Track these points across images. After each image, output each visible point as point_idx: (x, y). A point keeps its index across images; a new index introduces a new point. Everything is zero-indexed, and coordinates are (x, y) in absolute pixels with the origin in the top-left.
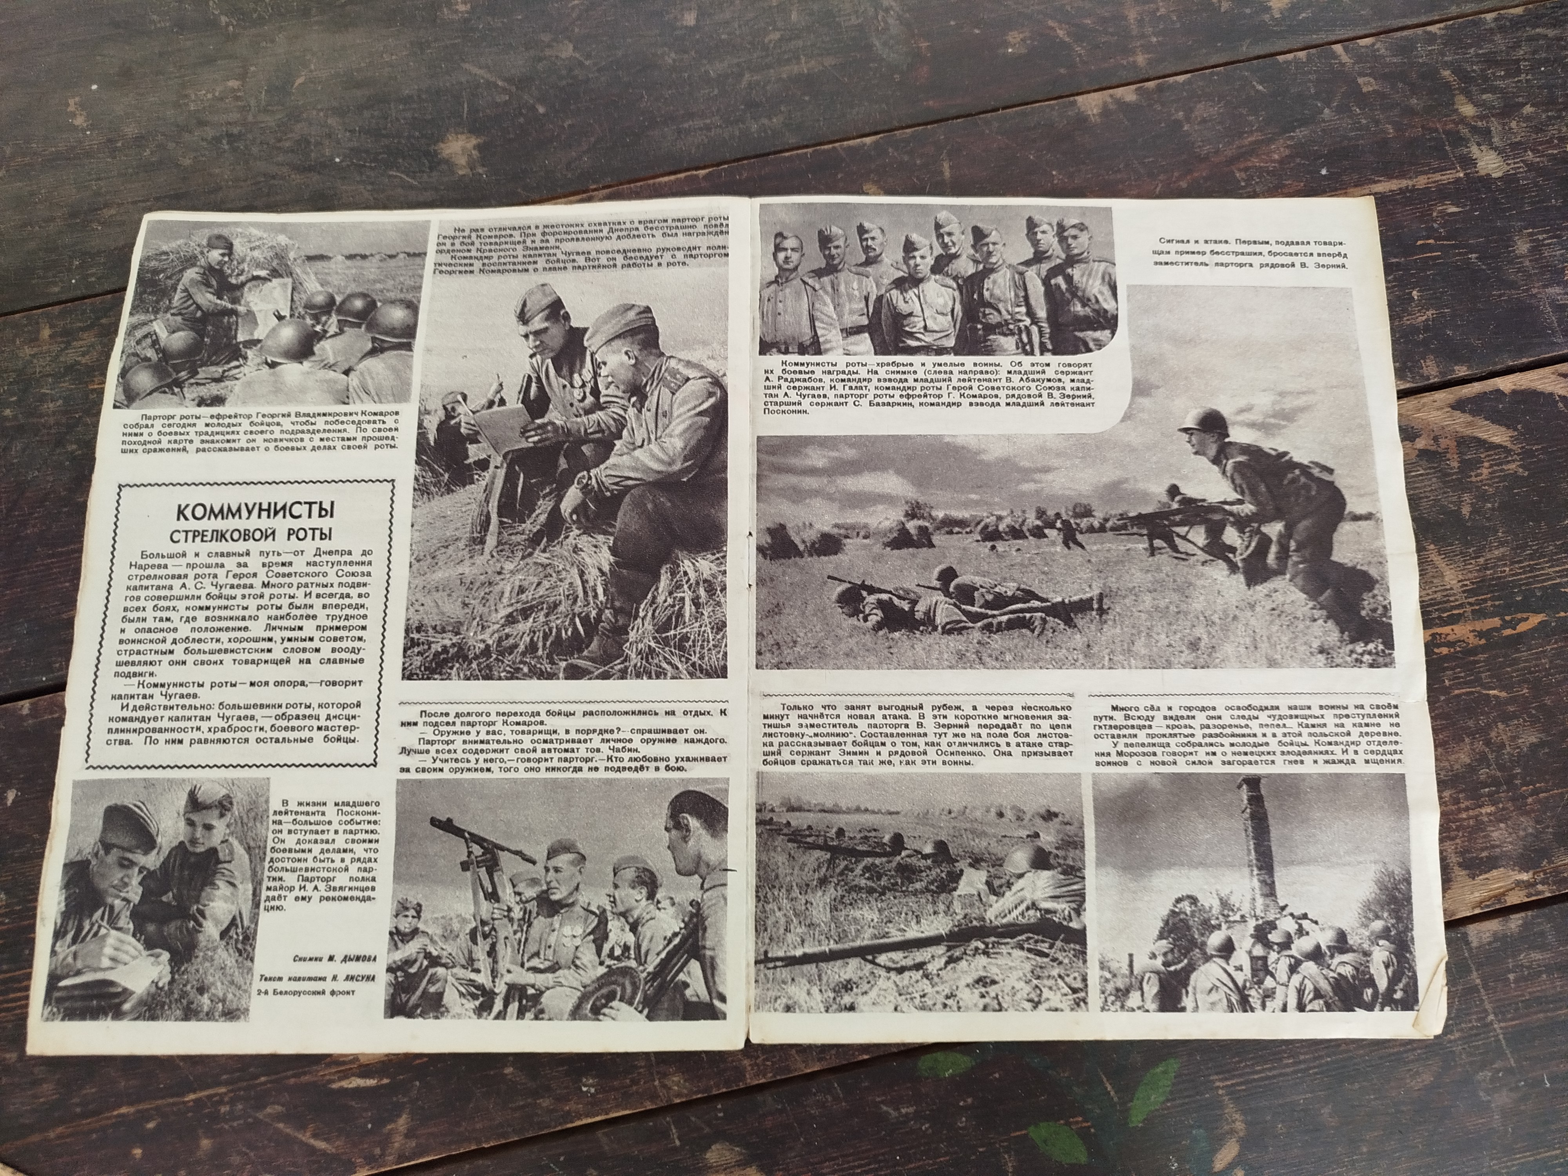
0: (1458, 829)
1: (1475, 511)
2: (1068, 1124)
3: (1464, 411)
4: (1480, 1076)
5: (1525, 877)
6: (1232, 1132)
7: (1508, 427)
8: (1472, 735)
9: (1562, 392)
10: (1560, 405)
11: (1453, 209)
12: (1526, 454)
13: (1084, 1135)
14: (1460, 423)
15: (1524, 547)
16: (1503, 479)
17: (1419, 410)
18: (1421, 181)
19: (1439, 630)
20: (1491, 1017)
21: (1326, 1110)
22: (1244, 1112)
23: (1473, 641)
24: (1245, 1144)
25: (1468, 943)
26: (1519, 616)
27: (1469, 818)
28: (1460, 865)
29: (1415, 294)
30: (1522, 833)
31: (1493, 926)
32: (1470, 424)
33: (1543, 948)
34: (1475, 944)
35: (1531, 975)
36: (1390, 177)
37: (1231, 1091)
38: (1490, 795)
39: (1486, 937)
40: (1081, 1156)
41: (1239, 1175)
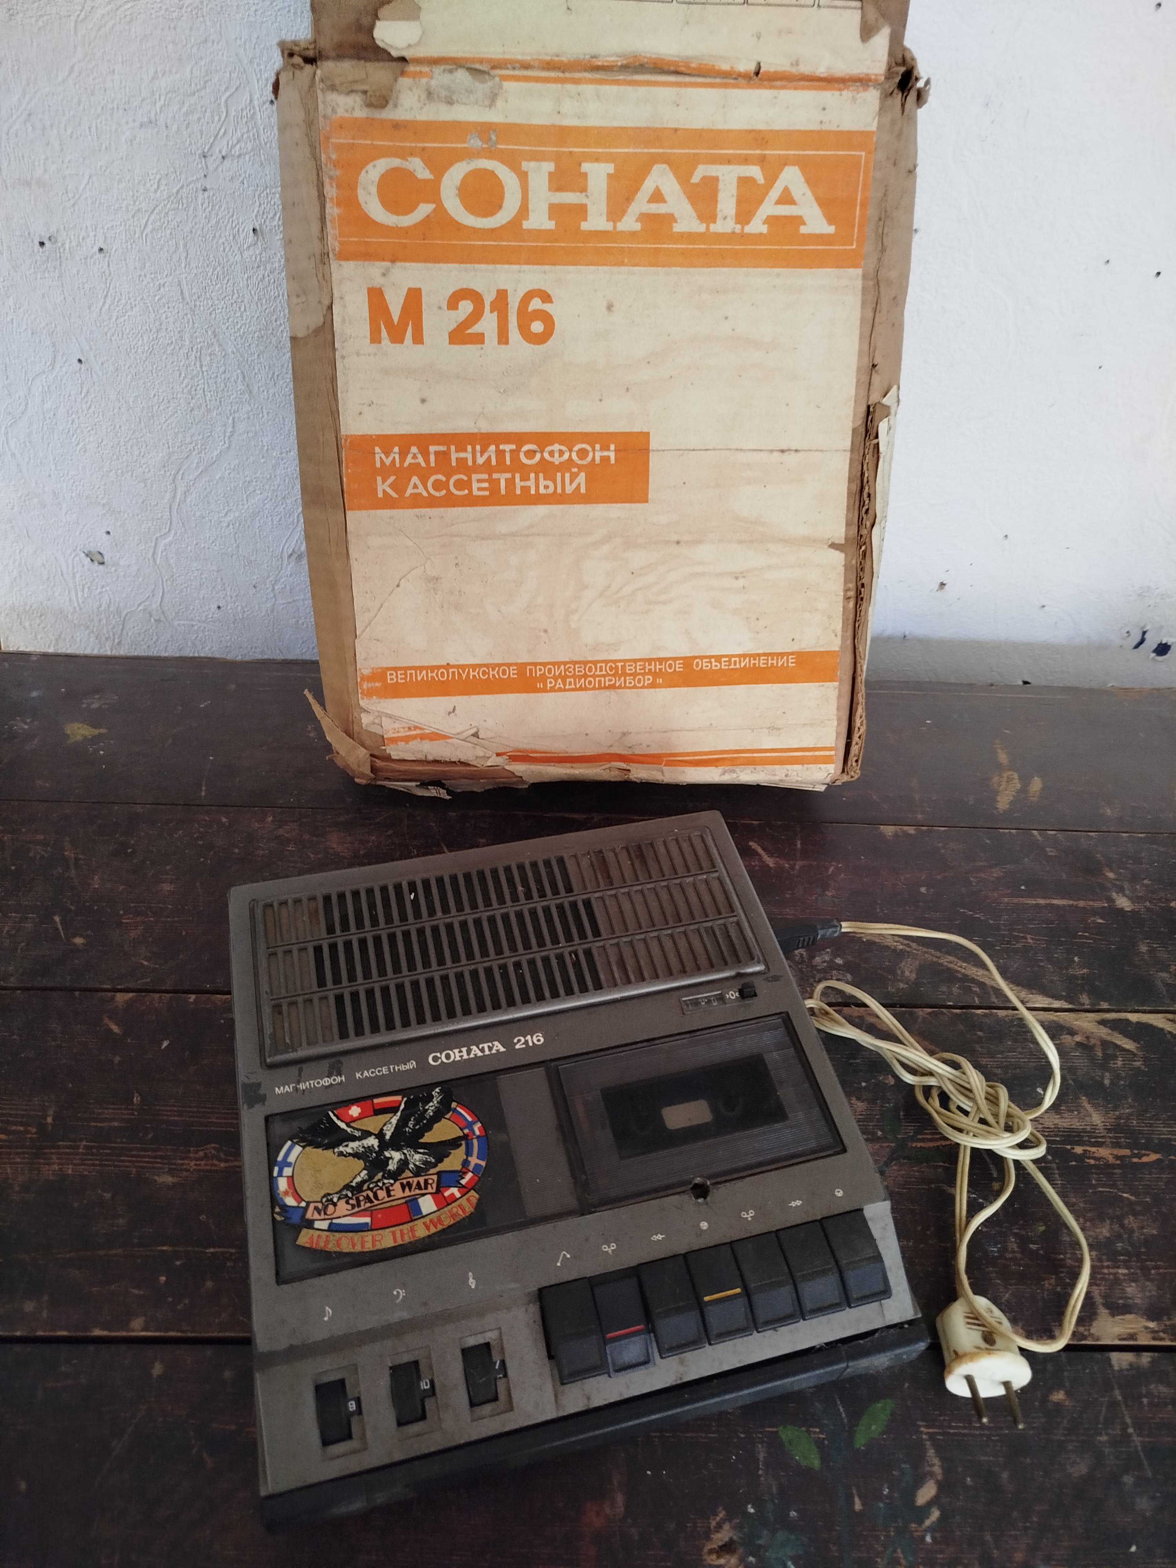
0: (1101, 1279)
1: (1112, 1083)
2: (809, 1432)
3: (1105, 1026)
4: (1125, 1478)
5: (1152, 1325)
6: (932, 1474)
7: (1135, 1041)
8: (1112, 1219)
9: (1169, 1029)
10: (1169, 1036)
11: (1101, 921)
12: (1145, 1059)
13: (819, 1443)
14: (1103, 1032)
15: (1146, 1111)
16: (1131, 1069)
17: (1077, 1020)
18: (1081, 904)
19: (1088, 1148)
20: (1131, 1430)
21: (1005, 1475)
22: (941, 1459)
23: (1111, 1160)
24: (942, 1486)
25: (1111, 1366)
26: (1143, 1152)
27: (1109, 1274)
28: (1104, 1305)
29: (1076, 959)
30: (1148, 1294)
31: (1130, 1357)
32: (1109, 1034)
33: (1167, 1384)
34: (1116, 1368)
35: (1161, 1403)
36: (1063, 898)
37: (932, 1436)
38: (1124, 1261)
39: (1125, 1365)
40: (816, 1463)
41: (935, 1514)
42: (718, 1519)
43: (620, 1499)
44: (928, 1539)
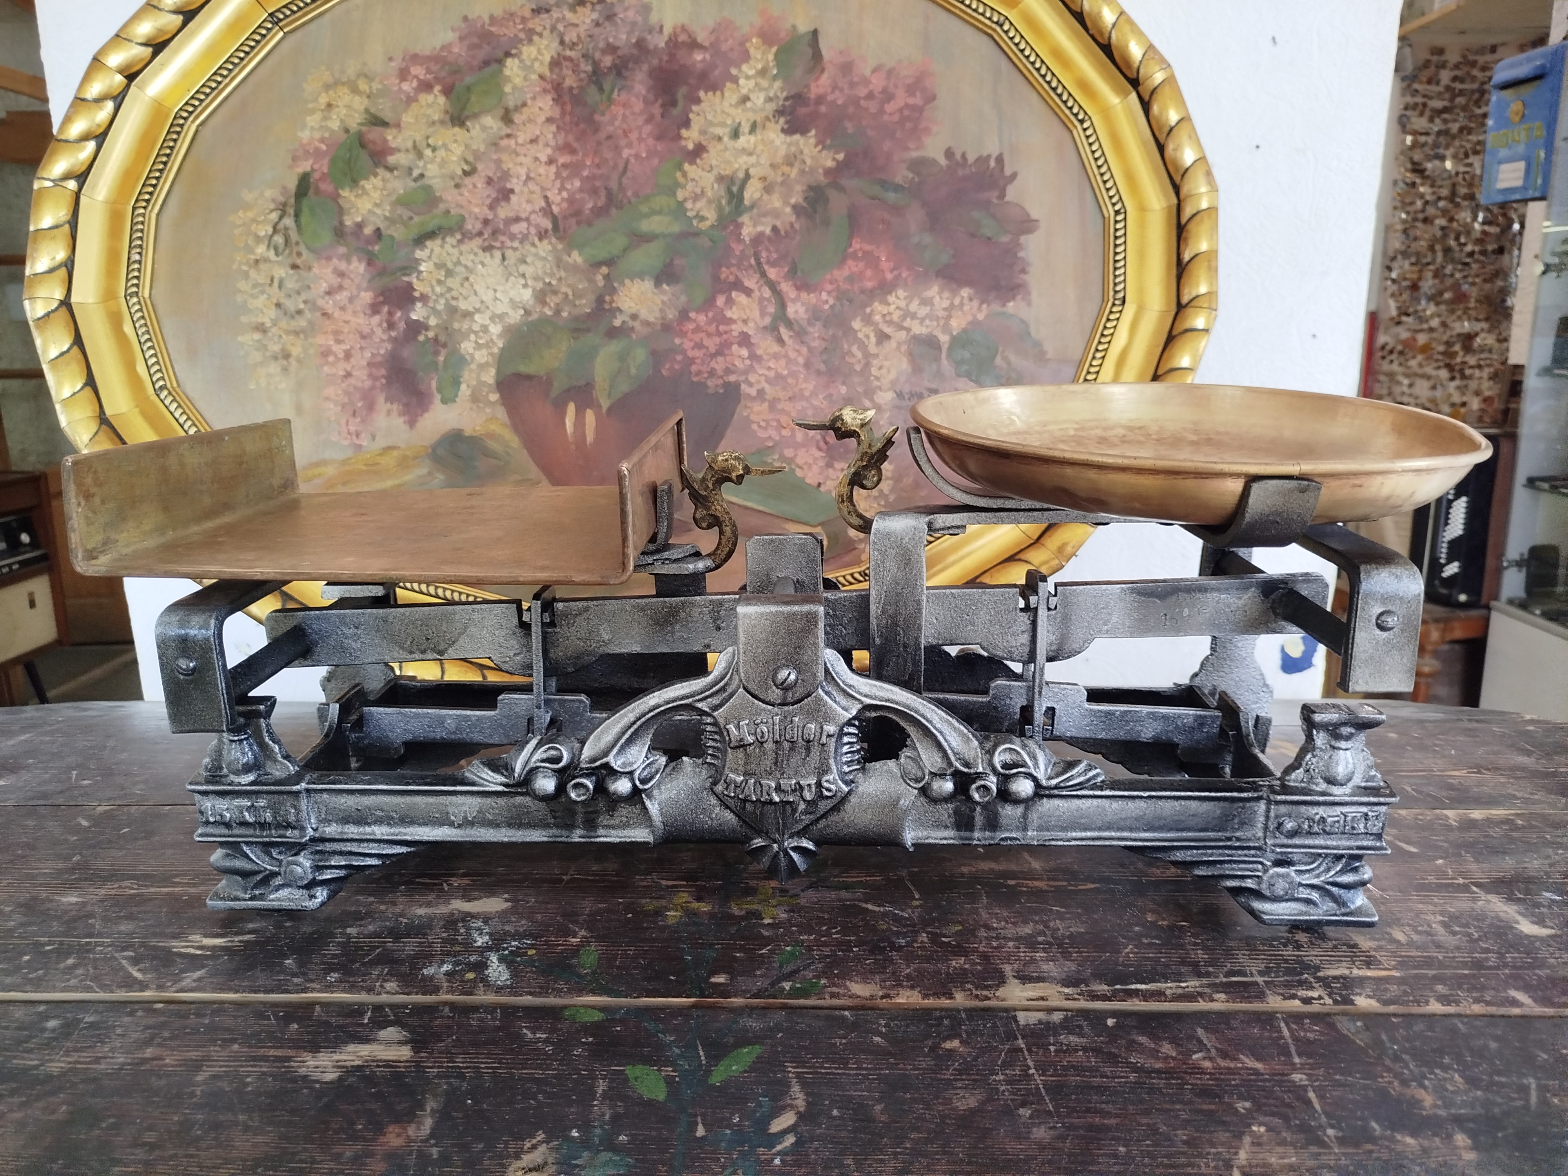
2: (659, 1070)
4: (1021, 1111)
5: (1066, 990)
6: (792, 1107)
13: (669, 1081)
20: (1032, 1071)
21: (878, 1108)
22: (807, 1094)
23: (1045, 888)
24: (802, 1117)
25: (1016, 1021)
26: (1081, 883)
30: (1066, 969)
31: (1041, 1015)
33: (1081, 1035)
34: (1022, 1022)
35: (1071, 1050)
37: (798, 1076)
38: (1044, 948)
39: (1033, 1021)
40: (660, 1094)
41: (790, 1140)
42: (534, 1141)
43: (428, 1123)
44: (777, 1161)
